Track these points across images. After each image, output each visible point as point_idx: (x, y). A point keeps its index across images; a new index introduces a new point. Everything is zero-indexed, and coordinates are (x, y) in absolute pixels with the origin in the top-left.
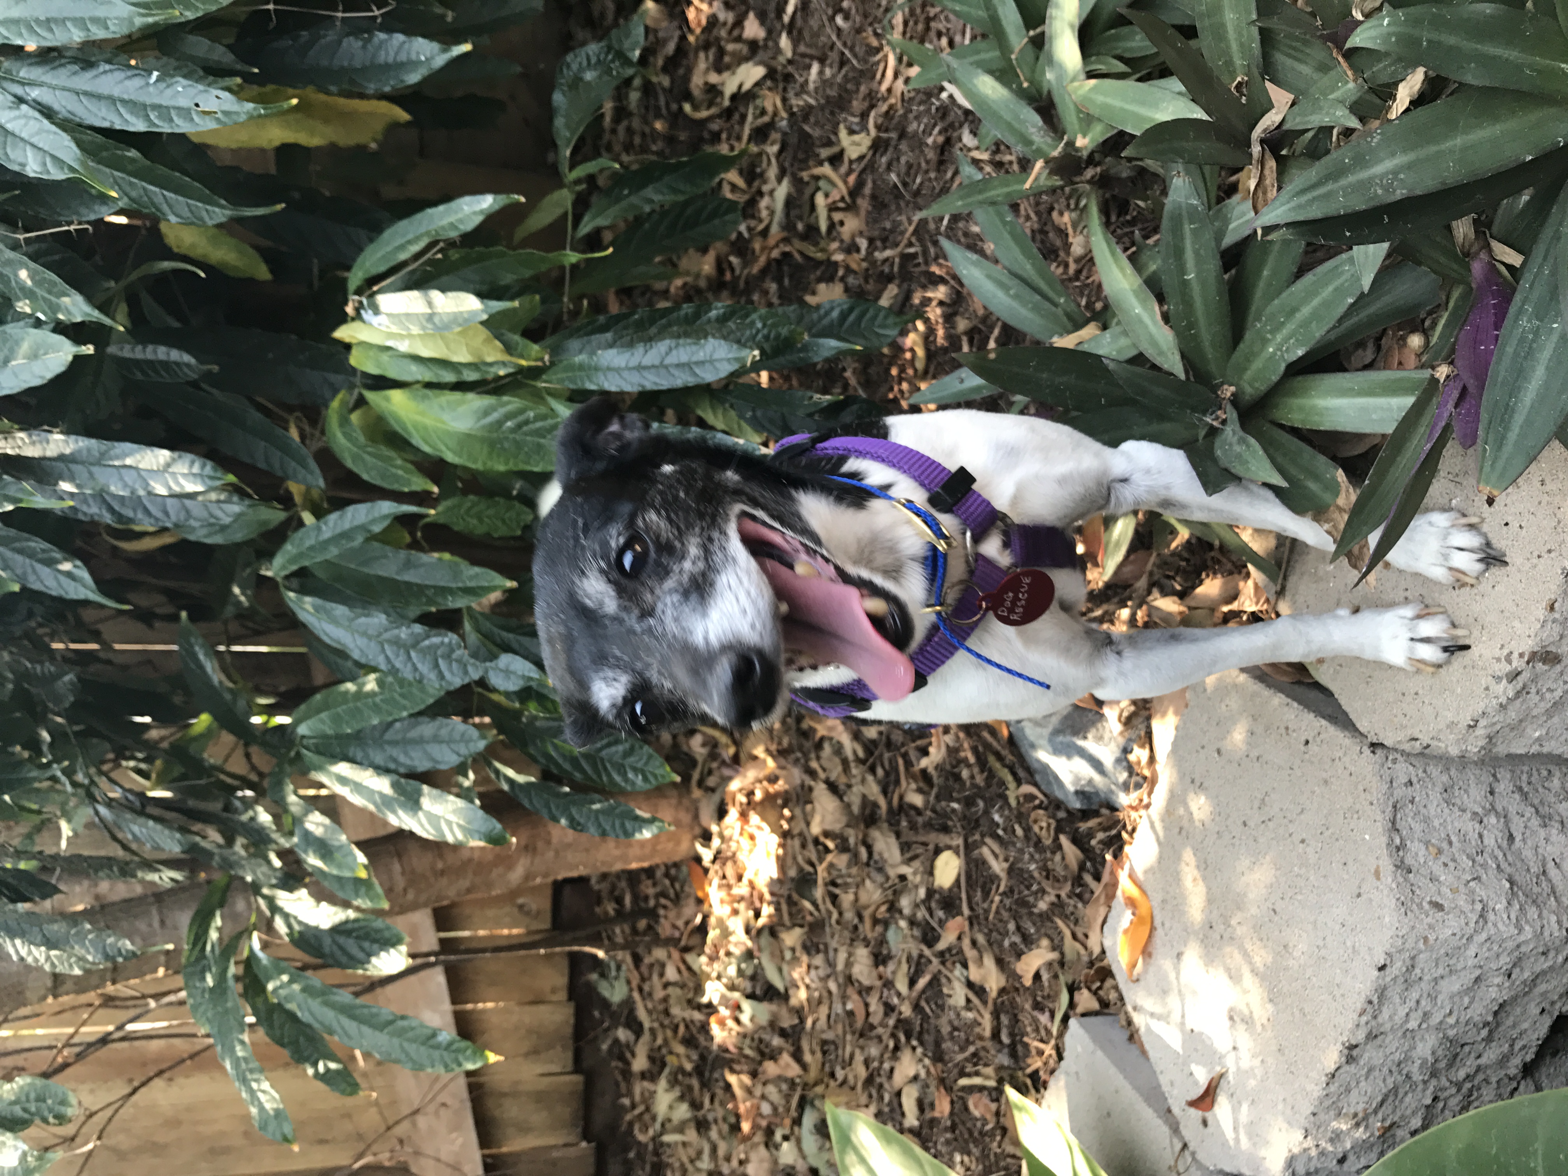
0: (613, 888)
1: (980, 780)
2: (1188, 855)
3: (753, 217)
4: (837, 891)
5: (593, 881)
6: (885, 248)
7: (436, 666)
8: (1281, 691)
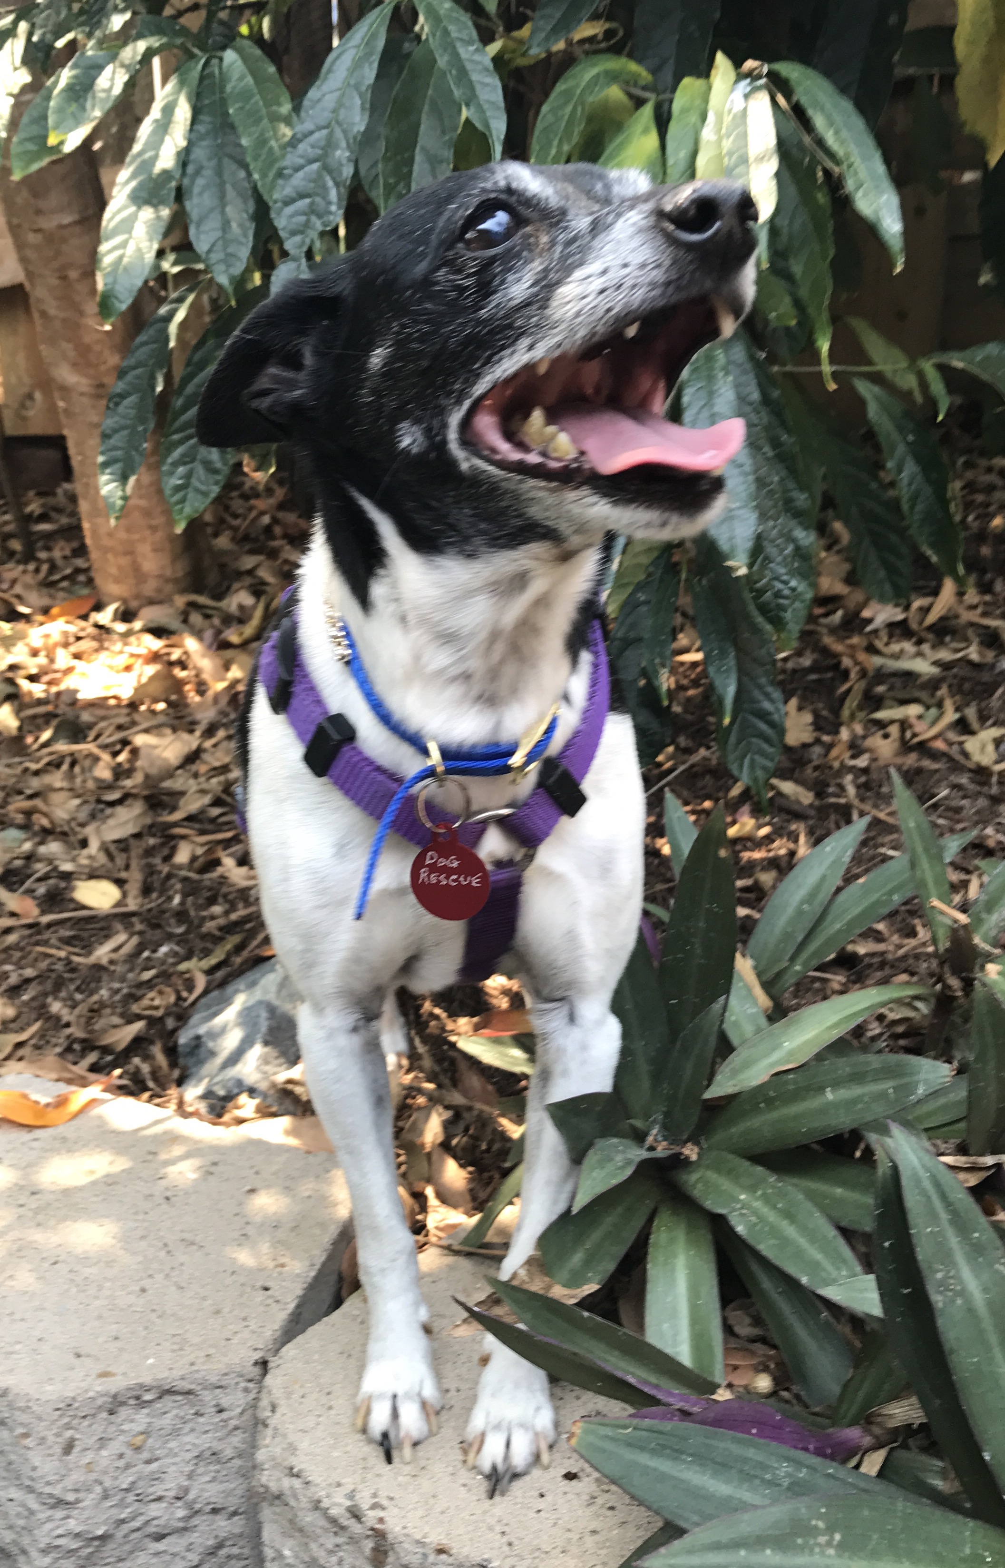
0: (59, 510)
1: (210, 926)
2: (121, 1164)
3: (891, 636)
4: (65, 767)
5: (66, 486)
6: (858, 787)
7: (302, 196)
8: (330, 1258)
